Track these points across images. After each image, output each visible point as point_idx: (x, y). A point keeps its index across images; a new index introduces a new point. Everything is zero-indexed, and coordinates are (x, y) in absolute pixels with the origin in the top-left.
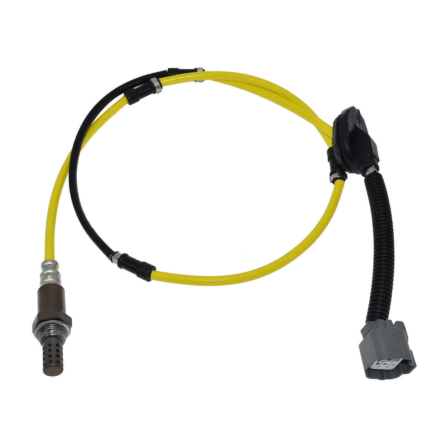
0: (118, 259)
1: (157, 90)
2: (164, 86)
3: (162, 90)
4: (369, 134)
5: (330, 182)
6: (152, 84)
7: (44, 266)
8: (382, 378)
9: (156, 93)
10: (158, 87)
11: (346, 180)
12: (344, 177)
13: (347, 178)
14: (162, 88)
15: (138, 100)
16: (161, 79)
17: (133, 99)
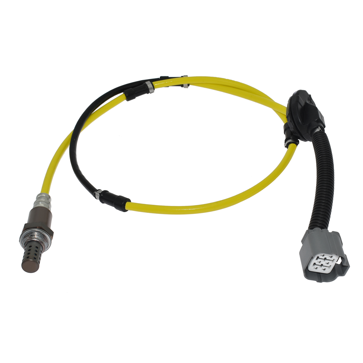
0: (100, 194)
1: (150, 91)
2: (156, 88)
3: (154, 91)
4: (316, 106)
5: (284, 147)
6: (146, 85)
7: (39, 197)
8: (320, 281)
9: (149, 93)
10: (151, 89)
11: (298, 145)
12: (297, 143)
13: (299, 143)
14: (154, 90)
15: (134, 98)
16: (153, 83)
17: (130, 96)
